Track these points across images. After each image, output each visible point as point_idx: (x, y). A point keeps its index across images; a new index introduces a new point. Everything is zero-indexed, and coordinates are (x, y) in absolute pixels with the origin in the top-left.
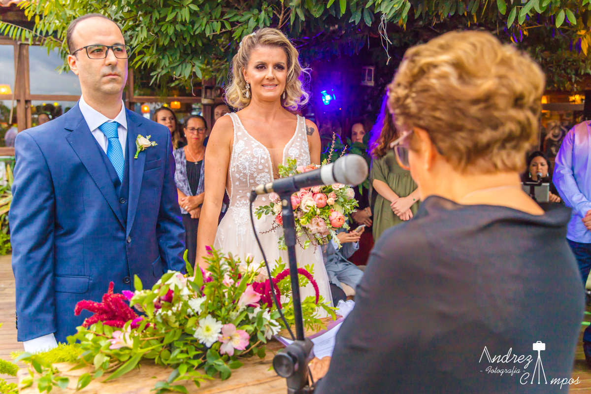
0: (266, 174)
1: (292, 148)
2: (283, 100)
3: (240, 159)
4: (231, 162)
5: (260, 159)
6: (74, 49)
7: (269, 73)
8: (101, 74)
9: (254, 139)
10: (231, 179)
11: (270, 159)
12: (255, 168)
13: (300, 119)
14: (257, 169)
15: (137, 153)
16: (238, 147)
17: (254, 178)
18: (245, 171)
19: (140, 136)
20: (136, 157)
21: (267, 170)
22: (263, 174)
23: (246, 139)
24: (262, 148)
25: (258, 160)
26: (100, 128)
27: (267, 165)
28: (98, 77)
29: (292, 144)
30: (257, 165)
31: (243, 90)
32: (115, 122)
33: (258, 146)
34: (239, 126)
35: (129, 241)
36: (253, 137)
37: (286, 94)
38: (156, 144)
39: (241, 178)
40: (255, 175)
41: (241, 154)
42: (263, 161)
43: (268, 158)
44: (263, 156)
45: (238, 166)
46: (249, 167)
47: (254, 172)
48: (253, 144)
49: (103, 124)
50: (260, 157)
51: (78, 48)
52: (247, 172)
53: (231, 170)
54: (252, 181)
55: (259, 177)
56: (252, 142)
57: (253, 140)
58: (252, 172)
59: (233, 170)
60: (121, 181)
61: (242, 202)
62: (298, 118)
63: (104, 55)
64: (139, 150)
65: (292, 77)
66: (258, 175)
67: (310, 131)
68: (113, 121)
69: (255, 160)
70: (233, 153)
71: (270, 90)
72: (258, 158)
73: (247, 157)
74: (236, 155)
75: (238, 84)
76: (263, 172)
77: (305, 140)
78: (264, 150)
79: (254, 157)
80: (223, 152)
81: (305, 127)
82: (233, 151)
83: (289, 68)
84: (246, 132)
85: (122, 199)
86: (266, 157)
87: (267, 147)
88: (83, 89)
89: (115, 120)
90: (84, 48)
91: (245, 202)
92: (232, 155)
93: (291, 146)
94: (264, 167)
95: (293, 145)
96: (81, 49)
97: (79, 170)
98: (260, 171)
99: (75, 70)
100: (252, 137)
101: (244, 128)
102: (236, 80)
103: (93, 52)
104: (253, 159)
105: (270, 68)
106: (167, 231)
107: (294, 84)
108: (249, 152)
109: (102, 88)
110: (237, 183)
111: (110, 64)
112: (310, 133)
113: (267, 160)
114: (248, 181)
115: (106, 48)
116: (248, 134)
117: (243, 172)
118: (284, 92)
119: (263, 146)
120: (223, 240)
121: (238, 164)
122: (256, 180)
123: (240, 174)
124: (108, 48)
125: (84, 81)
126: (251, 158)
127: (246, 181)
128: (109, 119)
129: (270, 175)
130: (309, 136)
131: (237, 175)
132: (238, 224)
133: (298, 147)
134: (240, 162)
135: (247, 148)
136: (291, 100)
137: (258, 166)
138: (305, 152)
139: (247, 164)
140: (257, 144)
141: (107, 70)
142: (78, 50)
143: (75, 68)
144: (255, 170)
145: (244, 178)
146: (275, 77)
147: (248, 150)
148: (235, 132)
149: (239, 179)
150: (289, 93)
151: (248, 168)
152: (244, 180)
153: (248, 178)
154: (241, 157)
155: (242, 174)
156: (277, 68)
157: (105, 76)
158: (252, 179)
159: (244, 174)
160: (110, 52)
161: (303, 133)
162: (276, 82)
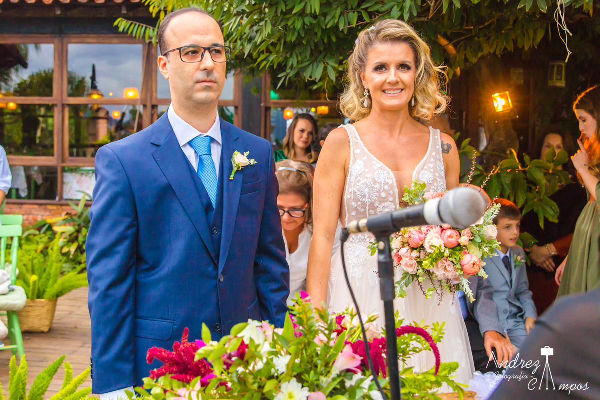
0: (390, 204)
1: (424, 171)
2: (412, 107)
3: (358, 184)
4: (347, 187)
5: (383, 185)
6: (166, 49)
7: (391, 75)
8: (195, 80)
9: (376, 159)
10: (346, 208)
11: (395, 184)
12: (376, 196)
13: (434, 132)
14: (379, 197)
15: (233, 173)
16: (356, 168)
17: (375, 209)
18: (364, 200)
19: (236, 152)
20: (232, 178)
21: (391, 199)
22: (386, 204)
23: (365, 158)
24: (386, 171)
25: (381, 186)
26: (190, 144)
27: (391, 192)
28: (191, 84)
29: (424, 165)
30: (379, 192)
31: (361, 98)
32: (208, 136)
33: (381, 168)
34: (357, 141)
35: (222, 280)
36: (375, 157)
37: (416, 100)
38: (256, 162)
39: (358, 208)
40: (377, 204)
41: (359, 178)
42: (386, 188)
43: (393, 184)
44: (387, 181)
45: (355, 192)
46: (369, 195)
47: (375, 201)
48: (375, 165)
49: (193, 139)
50: (383, 183)
51: (171, 49)
52: (367, 200)
53: (346, 197)
54: (372, 212)
55: (381, 207)
56: (374, 163)
57: (375, 161)
58: (373, 201)
59: (349, 197)
60: (214, 207)
61: (359, 238)
62: (432, 132)
63: (200, 59)
64: (235, 169)
65: (422, 78)
66: (380, 204)
67: (446, 148)
68: (206, 135)
69: (377, 186)
70: (349, 175)
71: (394, 98)
72: (380, 184)
73: (368, 182)
74: (353, 178)
75: (355, 91)
76: (387, 201)
77: (440, 160)
78: (388, 173)
79: (375, 182)
80: (337, 175)
81: (440, 144)
82: (350, 173)
83: (417, 67)
84: (366, 149)
85: (215, 229)
86: (390, 183)
87: (393, 170)
88: (173, 96)
89: (208, 134)
90: (178, 49)
91: (363, 238)
92: (348, 178)
93: (423, 169)
94: (389, 195)
95: (425, 168)
96: (174, 51)
97: (166, 192)
98: (383, 200)
99: (166, 73)
100: (373, 157)
101: (363, 145)
102: (353, 87)
103: (187, 54)
104: (375, 185)
105: (393, 69)
106: (266, 271)
107: (425, 88)
108: (369, 176)
109: (194, 96)
110: (354, 214)
111: (205, 70)
112: (446, 151)
113: (392, 187)
114: (368, 212)
115: (203, 50)
116: (368, 152)
117: (361, 200)
118: (412, 98)
119: (387, 168)
120: (333, 283)
121: (355, 190)
122: (378, 210)
123: (357, 203)
124: (205, 49)
125: (175, 87)
126: (372, 183)
127: (365, 212)
128: (201, 133)
129: (395, 205)
130: (444, 154)
131: (354, 204)
132: (353, 265)
133: (432, 170)
134: (358, 188)
135: (367, 171)
136: (423, 107)
137: (380, 194)
138: (440, 177)
139: (367, 191)
140: (380, 166)
141: (201, 76)
142: (170, 52)
143: (165, 71)
144: (377, 199)
145: (362, 208)
146: (399, 80)
147: (368, 173)
148: (352, 149)
149: (356, 209)
150: (420, 98)
151: (367, 196)
152: (363, 210)
153: (368, 208)
154: (359, 181)
155: (360, 203)
156: (400, 68)
157: (198, 82)
158: (373, 209)
159: (363, 202)
160: (207, 54)
161: (437, 151)
162: (401, 86)
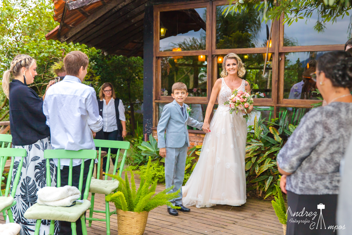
2: (237, 73)
7: (231, 67)
14: (227, 95)
17: (226, 98)
23: (225, 86)
30: (227, 94)
39: (222, 98)
40: (226, 97)
41: (223, 91)
42: (229, 93)
52: (224, 96)
54: (225, 99)
59: (220, 95)
62: (243, 81)
67: (246, 85)
69: (227, 93)
70: (221, 90)
71: (232, 72)
73: (225, 92)
76: (229, 97)
77: (244, 88)
78: (230, 90)
81: (244, 84)
91: (223, 105)
105: (231, 65)
108: (225, 90)
139: (224, 94)
140: (228, 88)
156: (233, 65)
162: (234, 69)
